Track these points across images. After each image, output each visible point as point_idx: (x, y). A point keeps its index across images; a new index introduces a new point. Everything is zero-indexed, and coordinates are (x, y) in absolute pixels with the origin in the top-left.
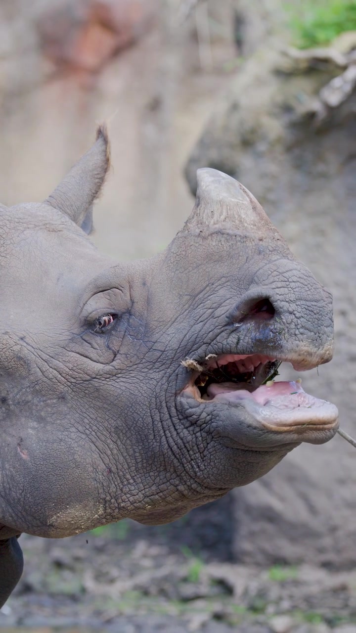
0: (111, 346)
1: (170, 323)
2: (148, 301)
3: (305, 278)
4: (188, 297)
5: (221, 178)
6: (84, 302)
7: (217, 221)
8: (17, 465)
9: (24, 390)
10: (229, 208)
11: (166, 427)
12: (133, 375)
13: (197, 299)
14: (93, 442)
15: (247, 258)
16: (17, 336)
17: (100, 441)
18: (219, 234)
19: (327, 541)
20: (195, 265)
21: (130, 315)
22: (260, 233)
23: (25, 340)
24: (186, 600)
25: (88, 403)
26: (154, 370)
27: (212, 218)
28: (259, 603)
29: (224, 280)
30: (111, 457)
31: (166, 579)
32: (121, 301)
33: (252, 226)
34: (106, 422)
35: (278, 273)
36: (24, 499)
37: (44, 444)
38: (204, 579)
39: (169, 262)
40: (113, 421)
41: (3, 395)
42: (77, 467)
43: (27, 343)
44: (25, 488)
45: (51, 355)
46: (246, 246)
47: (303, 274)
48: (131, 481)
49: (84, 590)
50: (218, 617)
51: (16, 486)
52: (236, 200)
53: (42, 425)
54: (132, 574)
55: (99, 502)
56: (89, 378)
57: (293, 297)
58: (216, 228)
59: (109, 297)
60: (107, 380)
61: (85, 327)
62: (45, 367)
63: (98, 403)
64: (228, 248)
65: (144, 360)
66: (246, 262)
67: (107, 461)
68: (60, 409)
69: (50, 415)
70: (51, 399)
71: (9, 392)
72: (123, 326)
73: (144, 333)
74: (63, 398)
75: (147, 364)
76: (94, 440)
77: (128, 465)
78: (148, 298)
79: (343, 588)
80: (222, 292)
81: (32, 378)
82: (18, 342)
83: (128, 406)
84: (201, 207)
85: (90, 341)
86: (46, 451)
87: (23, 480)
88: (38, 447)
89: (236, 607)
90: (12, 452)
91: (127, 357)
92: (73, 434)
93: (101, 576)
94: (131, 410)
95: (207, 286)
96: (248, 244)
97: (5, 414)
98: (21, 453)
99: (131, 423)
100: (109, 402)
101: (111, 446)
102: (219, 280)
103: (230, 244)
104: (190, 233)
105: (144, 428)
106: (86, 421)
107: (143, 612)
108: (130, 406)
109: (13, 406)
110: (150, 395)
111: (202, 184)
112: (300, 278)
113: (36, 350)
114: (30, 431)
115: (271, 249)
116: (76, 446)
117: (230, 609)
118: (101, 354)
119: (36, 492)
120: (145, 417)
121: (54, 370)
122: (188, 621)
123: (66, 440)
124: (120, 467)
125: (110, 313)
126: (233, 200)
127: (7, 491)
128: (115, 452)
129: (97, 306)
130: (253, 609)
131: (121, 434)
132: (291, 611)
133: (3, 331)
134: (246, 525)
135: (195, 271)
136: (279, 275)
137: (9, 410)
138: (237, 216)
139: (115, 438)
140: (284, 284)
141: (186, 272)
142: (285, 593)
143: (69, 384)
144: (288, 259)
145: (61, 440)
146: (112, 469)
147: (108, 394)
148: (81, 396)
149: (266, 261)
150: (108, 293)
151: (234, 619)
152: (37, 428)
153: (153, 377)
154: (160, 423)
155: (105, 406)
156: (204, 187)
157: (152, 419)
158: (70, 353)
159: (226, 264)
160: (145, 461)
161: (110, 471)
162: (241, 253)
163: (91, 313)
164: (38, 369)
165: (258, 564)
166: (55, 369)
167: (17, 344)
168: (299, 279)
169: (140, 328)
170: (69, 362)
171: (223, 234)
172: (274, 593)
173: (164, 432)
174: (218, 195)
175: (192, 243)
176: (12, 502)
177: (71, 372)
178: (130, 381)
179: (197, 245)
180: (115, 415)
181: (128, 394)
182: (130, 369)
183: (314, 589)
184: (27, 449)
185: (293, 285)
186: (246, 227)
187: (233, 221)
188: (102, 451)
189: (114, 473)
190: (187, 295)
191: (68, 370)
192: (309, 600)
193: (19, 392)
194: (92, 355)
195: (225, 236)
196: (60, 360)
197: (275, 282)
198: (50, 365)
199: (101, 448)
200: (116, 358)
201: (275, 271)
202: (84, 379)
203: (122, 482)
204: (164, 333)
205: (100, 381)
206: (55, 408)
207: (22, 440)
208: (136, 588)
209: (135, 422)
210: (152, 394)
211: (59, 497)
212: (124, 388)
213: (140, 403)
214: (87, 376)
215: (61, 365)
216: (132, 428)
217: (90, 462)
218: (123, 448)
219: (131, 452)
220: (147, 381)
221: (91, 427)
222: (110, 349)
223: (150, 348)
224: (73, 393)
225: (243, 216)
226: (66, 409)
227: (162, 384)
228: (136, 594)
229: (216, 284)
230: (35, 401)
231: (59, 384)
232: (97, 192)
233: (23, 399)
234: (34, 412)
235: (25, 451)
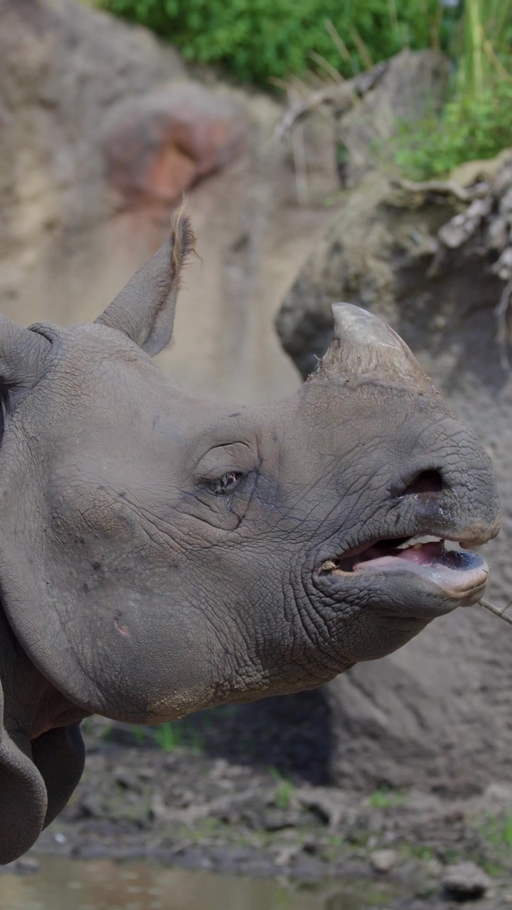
0: (235, 509)
1: (308, 487)
2: (281, 459)
3: (474, 441)
4: (332, 458)
5: (365, 317)
6: (199, 456)
7: (366, 369)
8: (114, 643)
9: (125, 555)
10: (379, 354)
11: (301, 605)
12: (262, 544)
13: (343, 460)
14: (208, 619)
15: (407, 415)
16: (115, 492)
17: (216, 617)
18: (371, 385)
19: (441, 762)
20: (341, 421)
21: (258, 474)
22: (419, 386)
23: (126, 497)
24: (272, 829)
25: (205, 574)
26: (290, 541)
27: (360, 365)
28: (358, 835)
29: (377, 440)
30: (229, 636)
31: (249, 804)
32: (247, 458)
33: (408, 377)
34: (226, 596)
35: (446, 437)
36: (121, 683)
37: (150, 619)
38: (295, 804)
39: (306, 414)
40: (234, 595)
41: (96, 560)
42: (190, 647)
43: (128, 501)
44: (123, 669)
45: (159, 516)
46: (404, 401)
47: (470, 436)
48: (250, 663)
49: (151, 815)
50: (310, 850)
51: (111, 668)
52: (387, 345)
53: (147, 597)
54: (208, 799)
55: (211, 687)
56: (209, 545)
57: (464, 465)
58: (366, 378)
59: (231, 453)
60: (231, 548)
61: (201, 486)
62: (154, 530)
63: (218, 574)
64: (383, 402)
65: (276, 529)
66: (406, 421)
67: (224, 640)
68: (171, 579)
69: (157, 586)
70: (160, 567)
71: (105, 557)
72: (249, 487)
73: (277, 497)
74: (176, 566)
75: (280, 533)
76: (210, 615)
77: (247, 646)
78: (279, 455)
79: (459, 817)
80: (375, 455)
81: (136, 542)
82: (118, 499)
83: (255, 579)
84: (343, 350)
85: (208, 503)
86: (151, 628)
87: (121, 660)
88: (142, 623)
89: (331, 839)
90: (107, 628)
91: (255, 524)
92: (185, 609)
93: (171, 800)
94: (258, 583)
95: (357, 446)
96: (407, 398)
97: (96, 583)
98: (119, 629)
99: (257, 599)
100: (232, 573)
101: (230, 624)
102: (372, 440)
103: (385, 398)
104: (331, 381)
105: (272, 605)
106: (201, 593)
107: (220, 842)
108: (258, 578)
109: (108, 573)
110: (284, 568)
111: (343, 323)
112: (469, 442)
113: (140, 509)
114: (131, 604)
115: (433, 406)
116: (189, 622)
117: (324, 841)
118: (223, 519)
119: (138, 675)
120: (275, 592)
121: (164, 534)
122: (277, 854)
123: (178, 615)
124: (238, 647)
125: (234, 472)
126: (383, 345)
127: (98, 672)
128: (234, 630)
129: (217, 463)
130: (351, 841)
131: (242, 611)
132: (395, 845)
133: (98, 486)
134: (345, 742)
135: (341, 427)
136: (446, 439)
137: (103, 578)
138: (389, 365)
139: (235, 615)
140: (453, 450)
141: (328, 427)
142: (390, 823)
143: (184, 550)
144: (451, 417)
145: (171, 616)
146: (230, 650)
147: (232, 564)
148: (198, 565)
149: (430, 421)
150: (232, 448)
151: (330, 853)
152: (140, 600)
153: (287, 548)
154: (294, 600)
155: (226, 577)
156: (346, 328)
157: (284, 595)
158: (183, 515)
159: (380, 421)
160: (268, 644)
161: (227, 651)
162: (399, 409)
163: (211, 471)
164: (145, 532)
165: (358, 789)
166: (166, 533)
167: (116, 501)
168: (468, 444)
169: (271, 490)
170: (183, 525)
171: (376, 386)
172: (377, 822)
173: (299, 610)
174: (365, 337)
175: (336, 394)
176: (103, 685)
177: (186, 538)
178: (258, 551)
179: (343, 397)
180: (237, 588)
181: (256, 564)
182: (258, 537)
183: (425, 818)
184: (127, 625)
185: (463, 450)
186: (402, 379)
187: (386, 371)
188: (219, 629)
189: (231, 654)
190: (330, 455)
191: (182, 535)
192: (417, 831)
193: (117, 558)
194: (211, 520)
195: (377, 388)
196: (172, 523)
197: (443, 447)
198: (160, 528)
199: (217, 625)
200: (241, 525)
201: (442, 433)
202: (203, 546)
203: (239, 664)
204: (302, 498)
205: (223, 549)
206: (164, 578)
207: (120, 614)
208: (212, 814)
209: (262, 598)
210: (286, 567)
211: (166, 681)
212: (251, 557)
213: (270, 576)
214: (206, 543)
215: (173, 529)
216: (257, 605)
217: (205, 641)
218: (243, 626)
219: (252, 631)
220: (280, 552)
221: (207, 601)
222: (234, 513)
223: (284, 514)
224: (188, 561)
225: (397, 365)
226: (178, 580)
227: (300, 558)
228: (213, 821)
229: (368, 445)
230: (139, 569)
231: (171, 550)
232: (162, 303)
233: (123, 566)
234: (136, 581)
235: (125, 628)
